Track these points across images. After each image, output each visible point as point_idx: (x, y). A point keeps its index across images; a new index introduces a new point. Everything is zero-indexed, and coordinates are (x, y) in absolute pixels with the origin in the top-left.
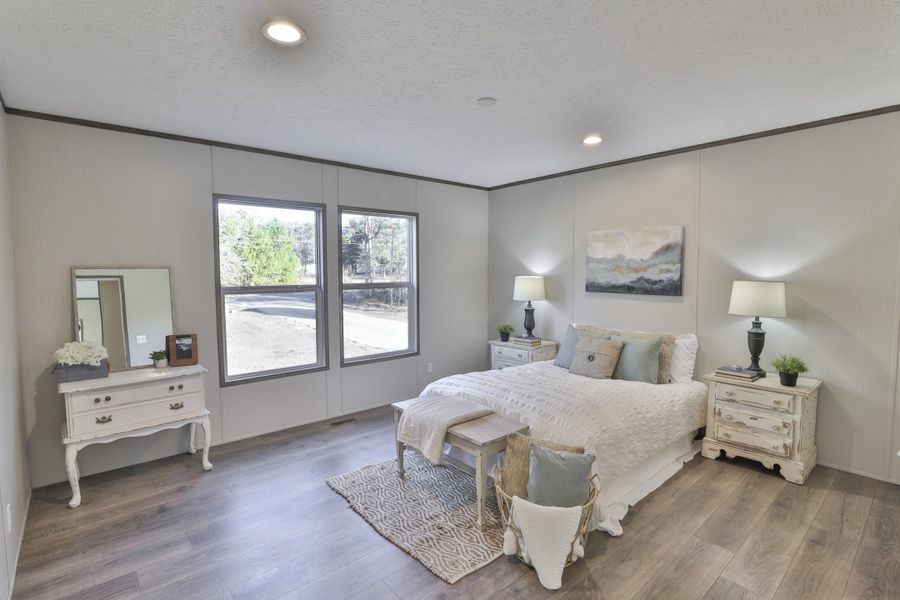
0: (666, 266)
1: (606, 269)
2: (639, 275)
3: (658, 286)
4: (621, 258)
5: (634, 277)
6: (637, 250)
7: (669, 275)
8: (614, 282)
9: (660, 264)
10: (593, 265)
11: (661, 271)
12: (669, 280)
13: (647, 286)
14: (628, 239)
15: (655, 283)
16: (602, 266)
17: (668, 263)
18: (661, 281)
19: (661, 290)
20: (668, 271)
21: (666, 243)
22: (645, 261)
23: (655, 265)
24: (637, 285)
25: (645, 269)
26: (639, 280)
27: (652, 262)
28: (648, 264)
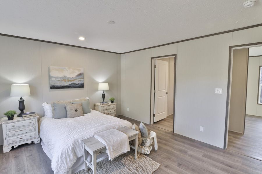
0: (80, 80)
1: (59, 80)
2: (72, 82)
3: (78, 85)
4: (65, 77)
5: (70, 83)
6: (71, 74)
7: (81, 82)
8: (63, 85)
9: (78, 79)
10: (53, 79)
11: (79, 81)
12: (81, 83)
13: (75, 85)
14: (67, 71)
15: (77, 84)
16: (58, 79)
17: (80, 78)
18: (79, 84)
19: (79, 86)
20: (81, 81)
21: (80, 73)
22: (74, 78)
23: (77, 79)
24: (71, 86)
25: (74, 80)
26: (72, 84)
27: (76, 78)
28: (74, 79)
